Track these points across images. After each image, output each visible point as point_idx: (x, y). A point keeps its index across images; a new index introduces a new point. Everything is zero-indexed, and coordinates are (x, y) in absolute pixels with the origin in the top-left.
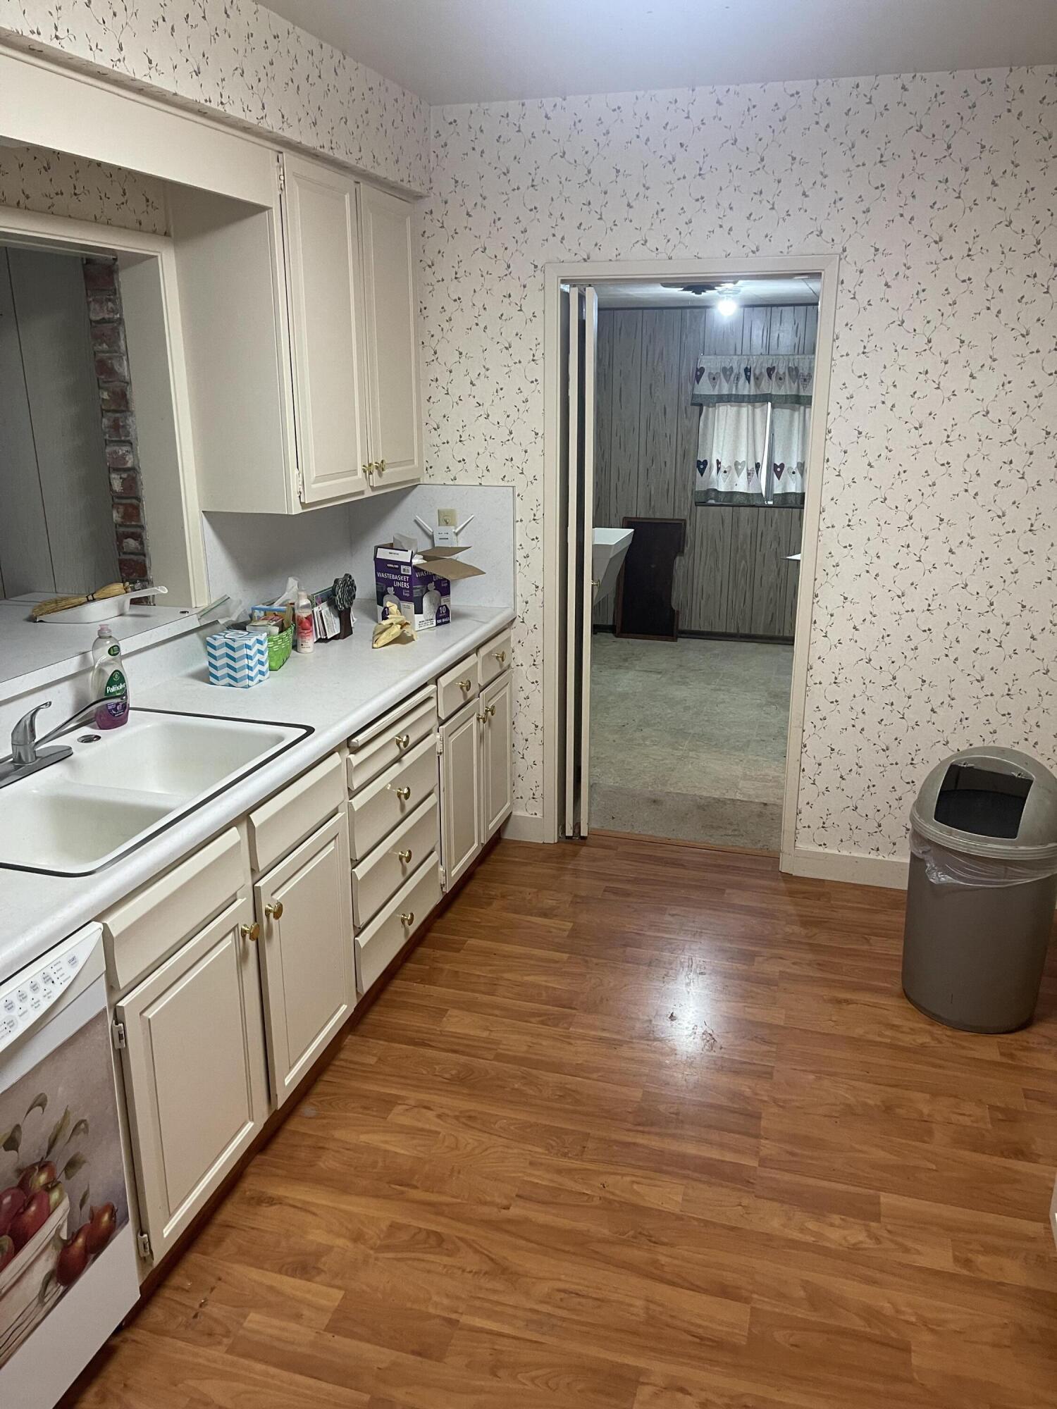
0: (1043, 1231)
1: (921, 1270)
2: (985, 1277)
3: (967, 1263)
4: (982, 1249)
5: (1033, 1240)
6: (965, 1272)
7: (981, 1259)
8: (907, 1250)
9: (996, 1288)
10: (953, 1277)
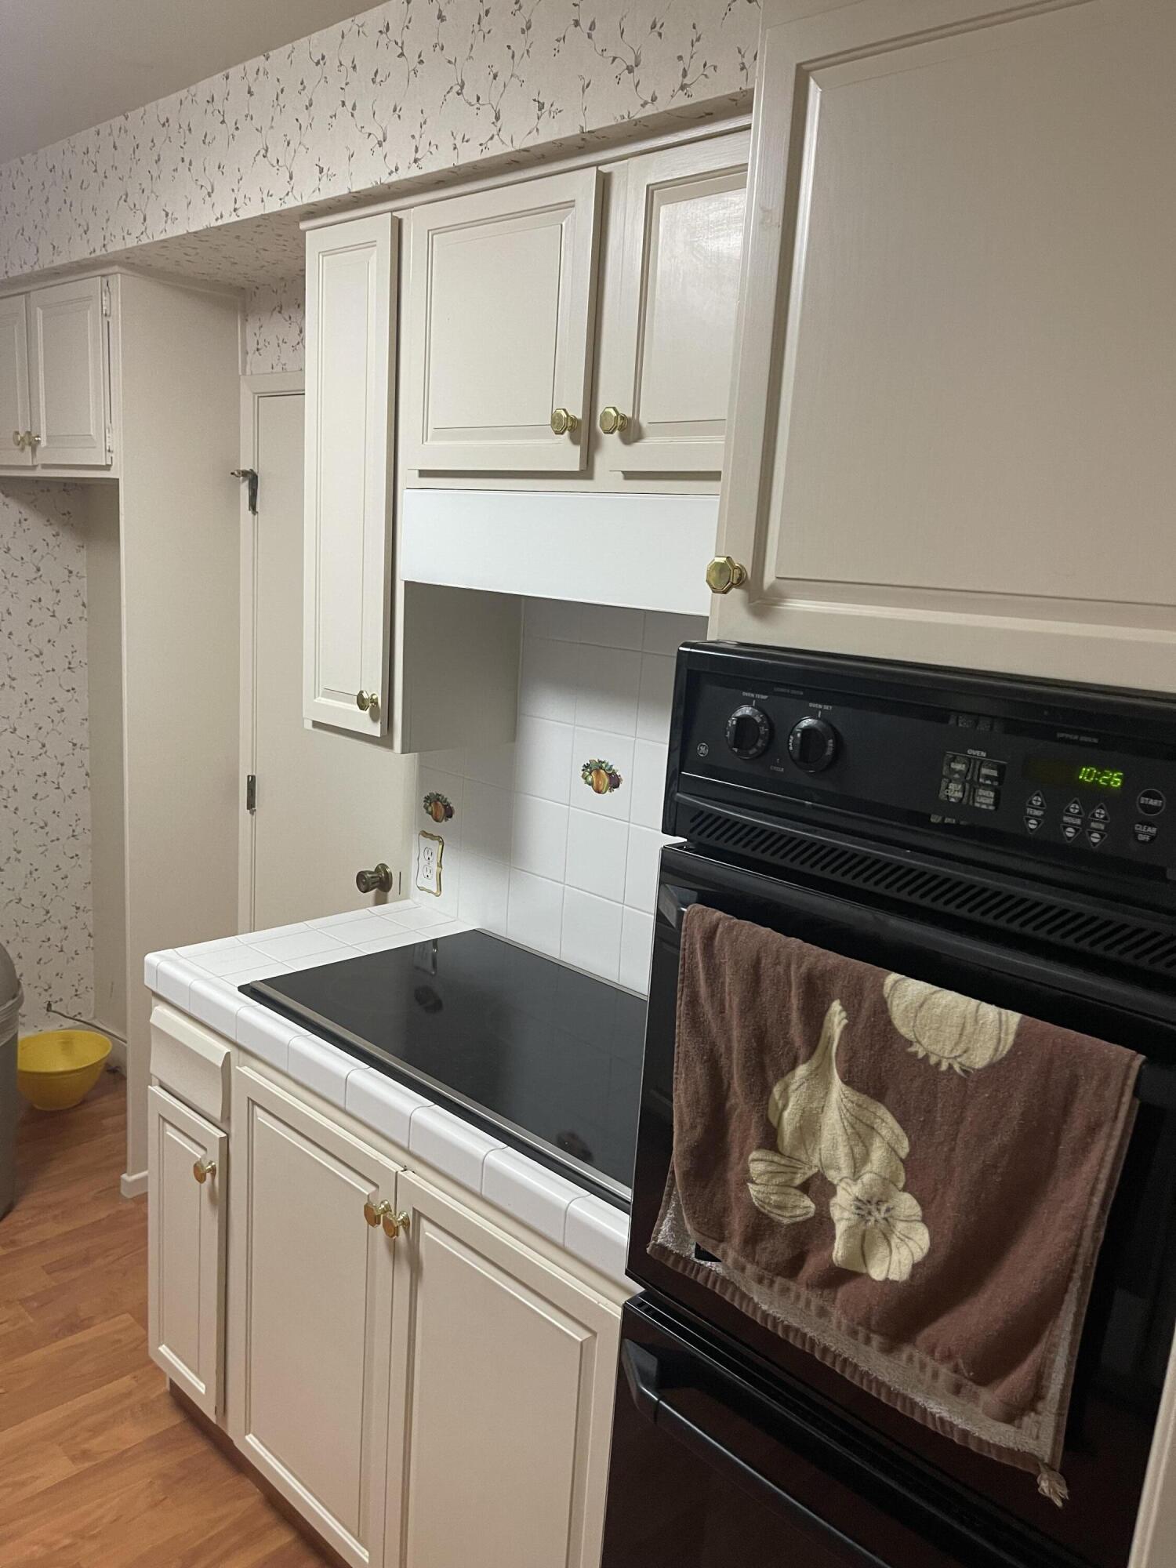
0: (133, 1382)
1: (45, 1492)
2: (107, 1456)
3: (85, 1455)
4: (91, 1433)
5: (129, 1394)
6: (87, 1465)
7: (94, 1444)
8: (23, 1484)
9: (120, 1459)
10: (78, 1478)
